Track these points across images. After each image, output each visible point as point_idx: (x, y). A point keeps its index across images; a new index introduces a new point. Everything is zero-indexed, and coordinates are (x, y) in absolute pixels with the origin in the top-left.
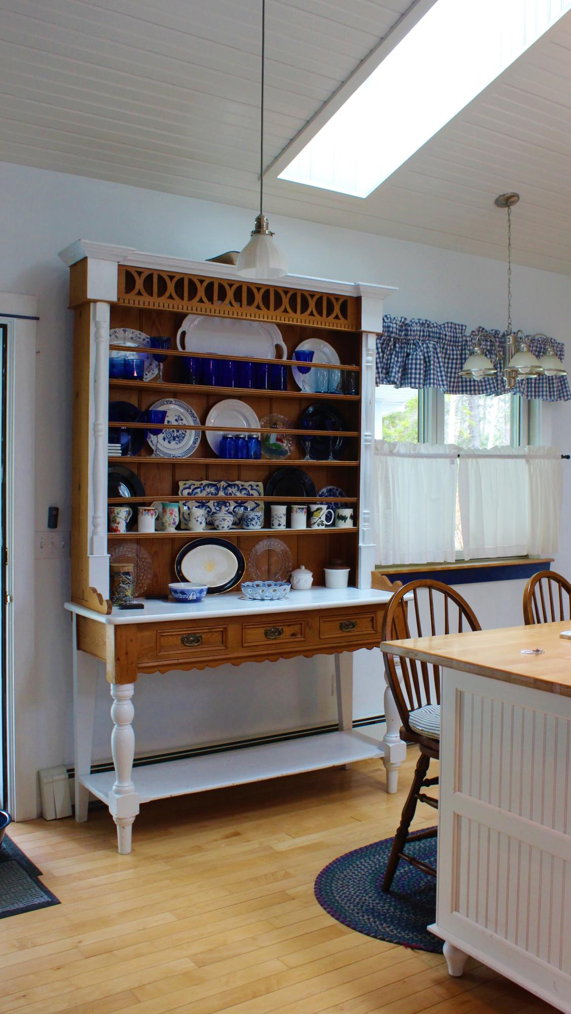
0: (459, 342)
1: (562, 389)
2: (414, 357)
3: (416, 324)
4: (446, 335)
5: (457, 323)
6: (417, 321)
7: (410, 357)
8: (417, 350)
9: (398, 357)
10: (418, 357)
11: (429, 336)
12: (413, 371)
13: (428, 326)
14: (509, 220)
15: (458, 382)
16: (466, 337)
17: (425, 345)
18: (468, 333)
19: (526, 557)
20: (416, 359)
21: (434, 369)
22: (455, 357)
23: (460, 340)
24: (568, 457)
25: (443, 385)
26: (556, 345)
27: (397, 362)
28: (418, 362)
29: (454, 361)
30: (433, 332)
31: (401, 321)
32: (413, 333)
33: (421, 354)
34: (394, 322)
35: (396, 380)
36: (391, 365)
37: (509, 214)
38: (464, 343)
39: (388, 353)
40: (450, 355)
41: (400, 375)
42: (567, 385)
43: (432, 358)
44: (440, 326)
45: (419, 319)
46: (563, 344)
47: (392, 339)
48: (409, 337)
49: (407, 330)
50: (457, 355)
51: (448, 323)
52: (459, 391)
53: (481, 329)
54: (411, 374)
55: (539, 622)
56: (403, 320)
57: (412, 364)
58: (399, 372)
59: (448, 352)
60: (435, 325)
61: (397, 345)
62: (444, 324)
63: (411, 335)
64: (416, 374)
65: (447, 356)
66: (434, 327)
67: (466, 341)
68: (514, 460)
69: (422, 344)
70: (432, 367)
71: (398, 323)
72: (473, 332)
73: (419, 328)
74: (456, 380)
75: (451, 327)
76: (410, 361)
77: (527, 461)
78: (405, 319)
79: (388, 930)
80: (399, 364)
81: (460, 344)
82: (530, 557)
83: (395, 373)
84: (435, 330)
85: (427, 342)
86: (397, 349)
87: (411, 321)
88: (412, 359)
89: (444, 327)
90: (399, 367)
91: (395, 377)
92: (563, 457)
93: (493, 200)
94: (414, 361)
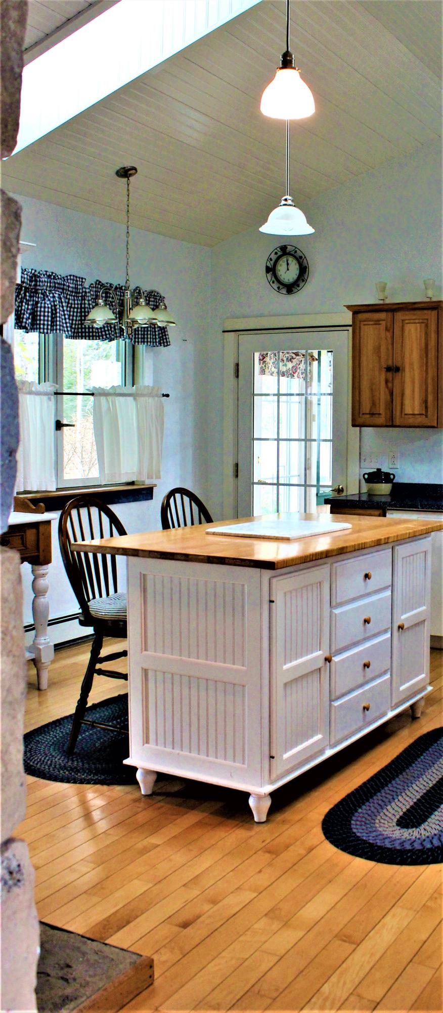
0: (79, 293)
1: (162, 336)
2: (43, 305)
3: (44, 275)
4: (69, 286)
5: (78, 276)
6: (45, 273)
7: (39, 305)
8: (44, 299)
9: (28, 305)
10: (46, 305)
11: (55, 287)
12: (42, 318)
13: (54, 278)
14: (128, 190)
15: (78, 328)
16: (86, 288)
17: (51, 295)
18: (87, 285)
19: (133, 483)
20: (45, 307)
21: (60, 317)
22: (76, 306)
23: (81, 291)
24: (167, 396)
25: (68, 331)
26: (158, 298)
27: (28, 309)
28: (46, 310)
29: (76, 310)
30: (59, 284)
31: (31, 273)
32: (41, 284)
33: (48, 302)
34: (25, 273)
35: (27, 325)
36: (23, 312)
37: (128, 185)
38: (83, 294)
39: (19, 301)
40: (72, 304)
41: (30, 321)
42: (166, 333)
43: (58, 306)
44: (63, 278)
45: (46, 272)
46: (164, 297)
47: (23, 288)
48: (38, 287)
49: (36, 281)
50: (78, 304)
51: (70, 276)
52: (79, 337)
53: (98, 282)
54: (40, 320)
55: (174, 527)
56: (33, 271)
57: (40, 311)
58: (29, 318)
59: (71, 301)
60: (59, 277)
61: (27, 294)
62: (67, 277)
63: (39, 286)
64: (44, 320)
65: (70, 305)
66: (58, 279)
67: (86, 292)
68: (124, 398)
69: (50, 294)
70: (58, 315)
71: (29, 274)
72: (92, 284)
73: (46, 280)
74: (77, 326)
75: (73, 280)
76: (39, 309)
77: (135, 399)
78: (35, 271)
79: (83, 777)
80: (29, 311)
81: (80, 295)
82: (136, 483)
83: (27, 319)
84: (58, 281)
85: (53, 292)
86: (28, 298)
87: (39, 273)
88: (41, 307)
89: (68, 280)
90: (30, 314)
91: (26, 323)
92: (164, 395)
93: (115, 171)
94: (42, 309)
